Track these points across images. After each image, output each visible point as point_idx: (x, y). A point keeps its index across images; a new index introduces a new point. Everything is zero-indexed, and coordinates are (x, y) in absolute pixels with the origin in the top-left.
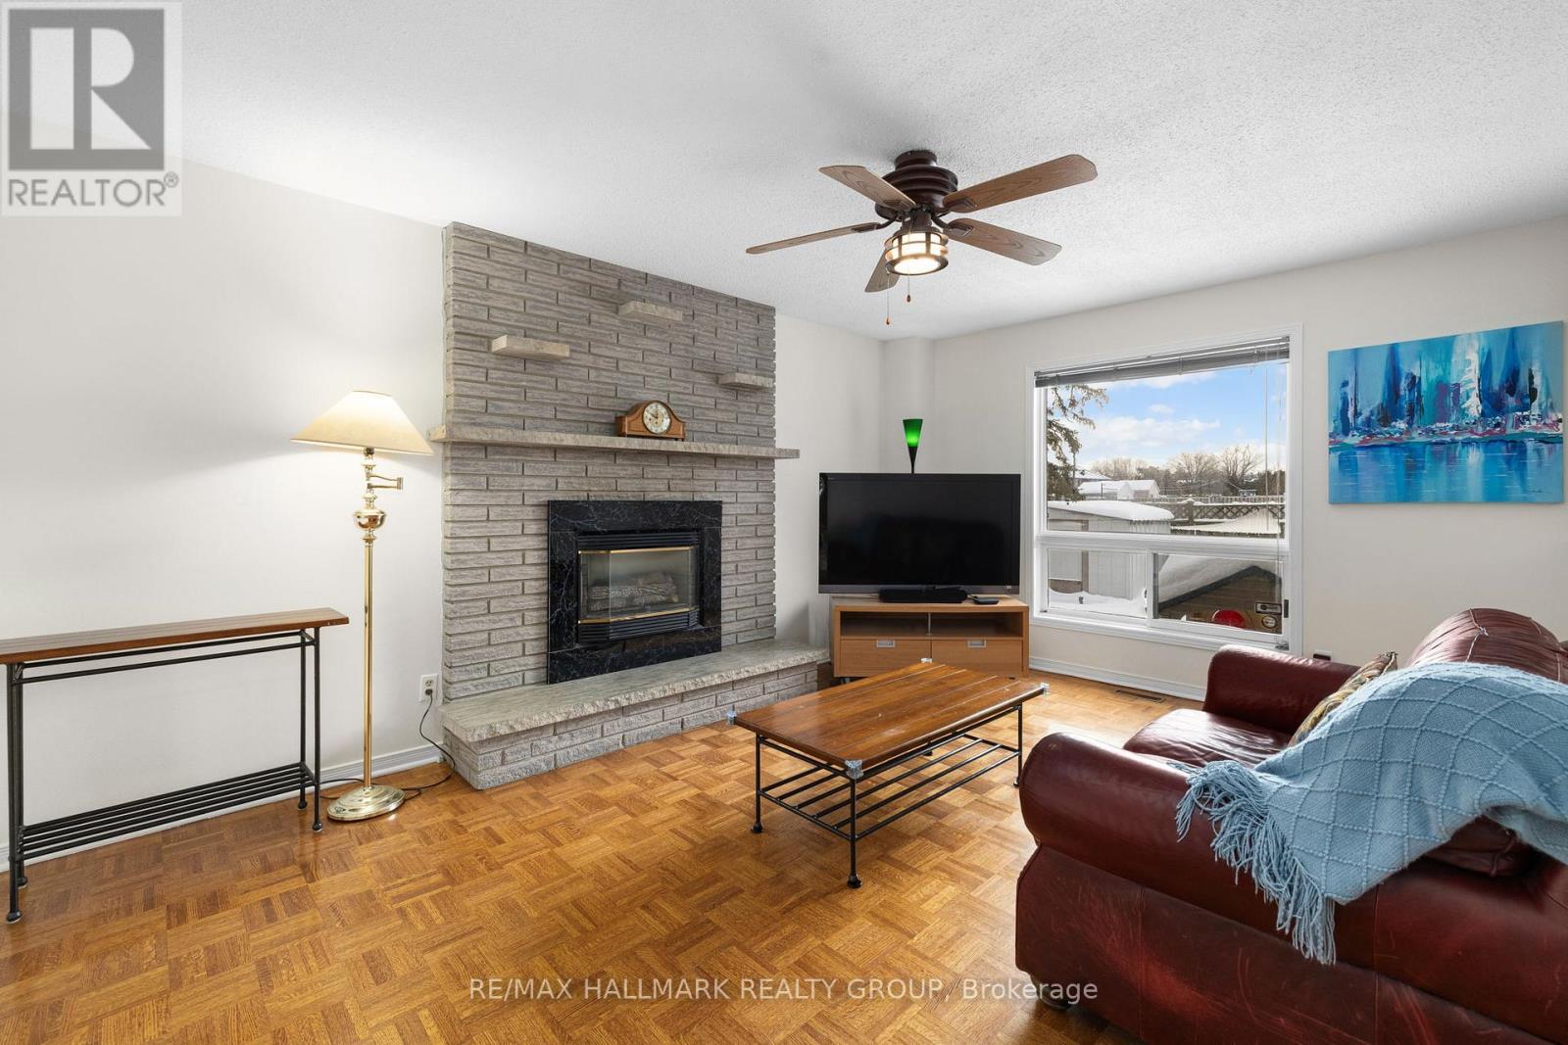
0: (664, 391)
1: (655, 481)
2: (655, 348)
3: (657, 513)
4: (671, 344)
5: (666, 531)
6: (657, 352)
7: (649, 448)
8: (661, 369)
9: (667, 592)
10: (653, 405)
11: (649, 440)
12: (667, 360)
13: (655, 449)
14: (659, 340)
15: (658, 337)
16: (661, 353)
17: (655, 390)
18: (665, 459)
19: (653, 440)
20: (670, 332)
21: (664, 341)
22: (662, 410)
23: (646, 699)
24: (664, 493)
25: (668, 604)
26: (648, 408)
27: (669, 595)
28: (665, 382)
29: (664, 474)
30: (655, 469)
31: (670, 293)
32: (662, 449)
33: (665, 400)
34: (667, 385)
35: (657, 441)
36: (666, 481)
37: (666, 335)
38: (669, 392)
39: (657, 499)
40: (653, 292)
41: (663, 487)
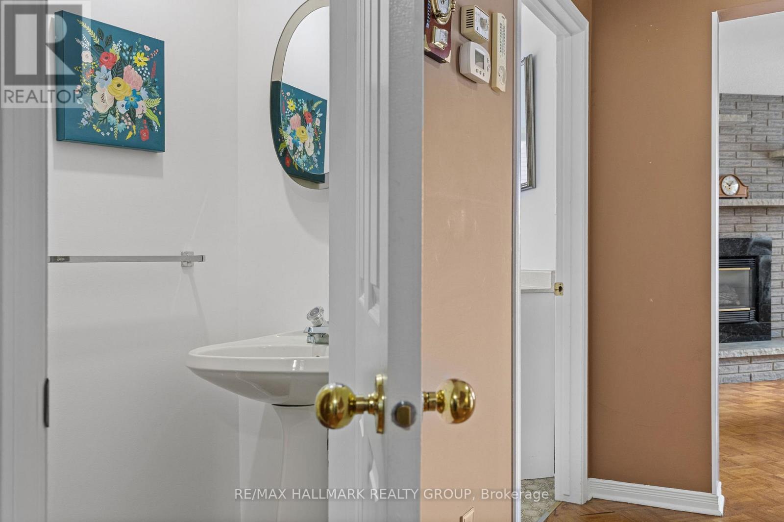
0: (732, 167)
1: (726, 226)
2: (726, 141)
3: (728, 246)
4: (736, 136)
5: (732, 258)
6: (727, 143)
7: (726, 205)
8: (730, 153)
9: (732, 298)
10: (727, 178)
11: (726, 200)
12: (733, 147)
13: (729, 205)
14: (728, 135)
15: (728, 133)
16: (730, 143)
17: (727, 167)
18: (732, 211)
19: (728, 200)
20: (736, 128)
21: (732, 135)
22: (732, 179)
23: (730, 357)
24: (732, 233)
25: (733, 305)
26: (725, 180)
27: (734, 300)
28: (733, 161)
29: (732, 221)
30: (726, 218)
31: (736, 103)
32: (734, 205)
33: (733, 173)
34: (734, 163)
35: (731, 200)
36: (733, 226)
37: (733, 131)
38: (735, 168)
39: (727, 237)
40: (725, 104)
41: (731, 229)
